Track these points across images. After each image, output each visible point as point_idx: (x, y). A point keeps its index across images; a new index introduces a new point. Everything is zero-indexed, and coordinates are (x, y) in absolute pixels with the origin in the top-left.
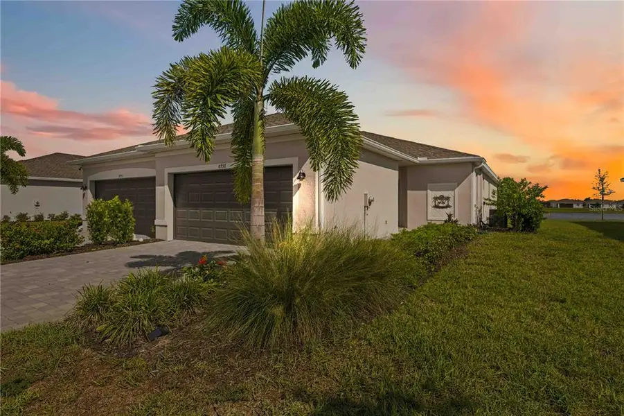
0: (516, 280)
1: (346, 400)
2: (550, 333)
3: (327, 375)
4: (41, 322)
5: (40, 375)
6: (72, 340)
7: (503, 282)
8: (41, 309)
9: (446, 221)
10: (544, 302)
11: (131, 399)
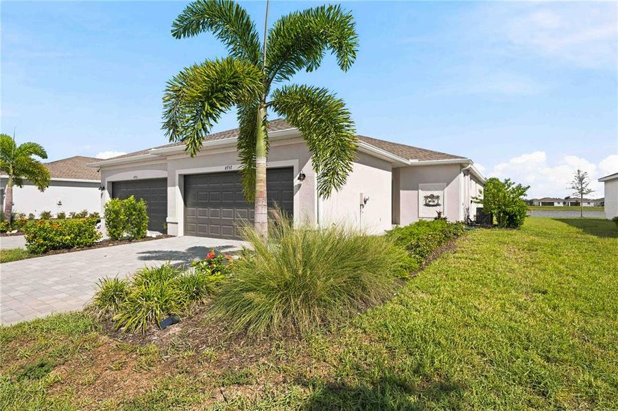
0: (501, 273)
1: (343, 384)
2: (532, 322)
3: (325, 361)
4: (63, 311)
5: (62, 360)
6: (91, 328)
7: (489, 275)
8: (63, 300)
9: (436, 219)
10: (527, 293)
11: (145, 383)
